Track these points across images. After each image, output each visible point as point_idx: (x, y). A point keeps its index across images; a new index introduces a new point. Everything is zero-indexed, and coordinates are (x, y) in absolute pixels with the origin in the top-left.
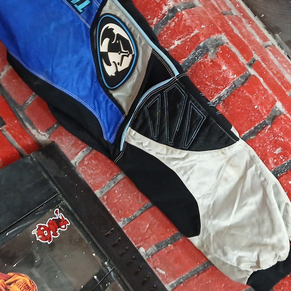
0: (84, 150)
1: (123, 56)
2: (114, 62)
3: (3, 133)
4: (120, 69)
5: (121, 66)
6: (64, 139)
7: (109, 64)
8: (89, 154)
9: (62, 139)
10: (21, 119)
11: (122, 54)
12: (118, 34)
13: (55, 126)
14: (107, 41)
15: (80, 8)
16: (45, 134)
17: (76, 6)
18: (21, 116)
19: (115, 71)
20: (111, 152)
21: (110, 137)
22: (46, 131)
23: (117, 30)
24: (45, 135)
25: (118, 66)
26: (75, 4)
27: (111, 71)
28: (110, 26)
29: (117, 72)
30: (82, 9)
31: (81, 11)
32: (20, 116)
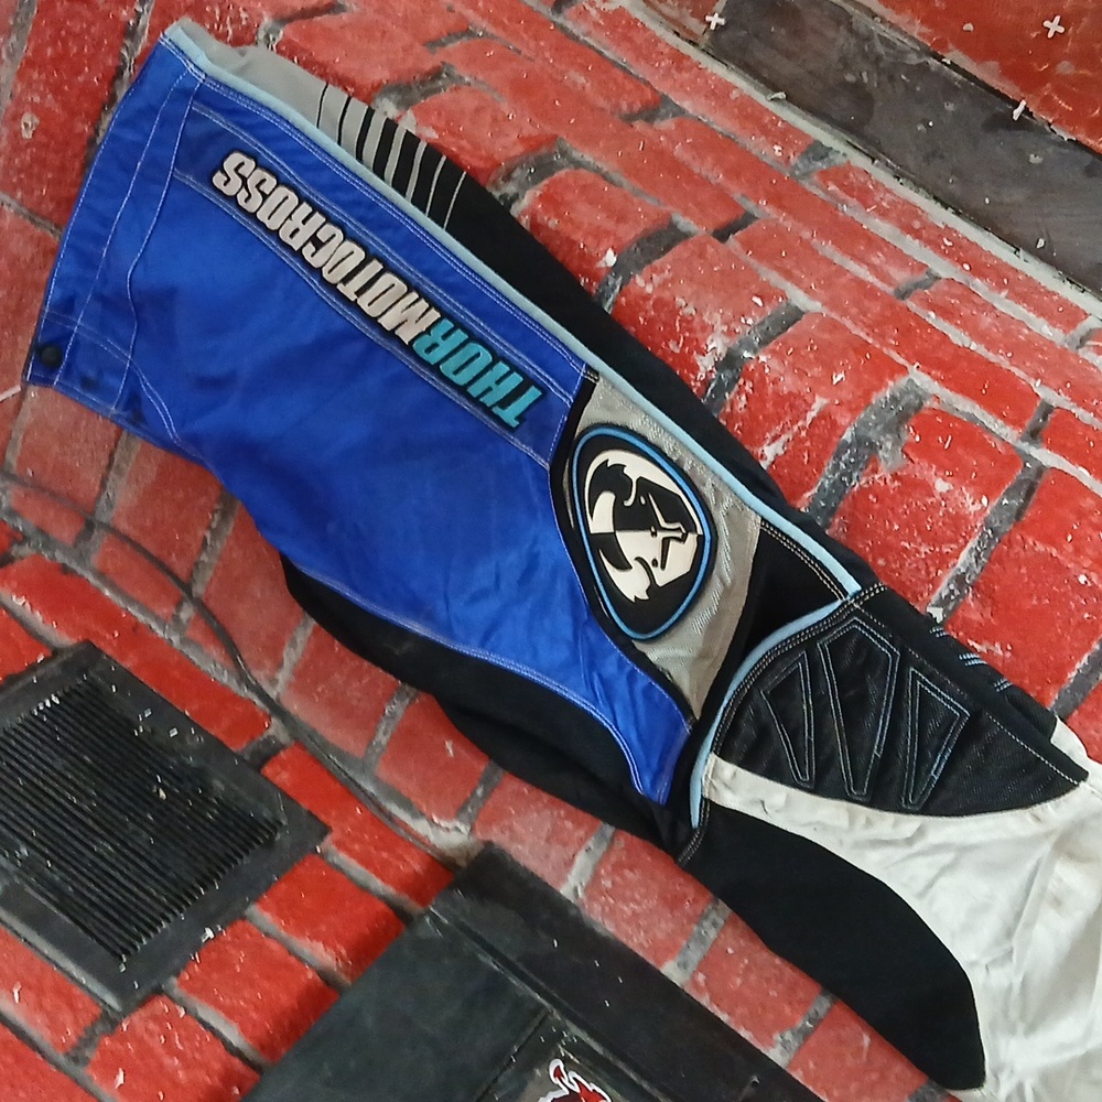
0: (590, 843)
1: (666, 543)
2: (639, 559)
3: (330, 860)
4: (662, 578)
5: (663, 567)
6: (517, 827)
7: (623, 565)
8: (607, 854)
9: (511, 828)
10: (371, 798)
11: (661, 535)
12: (641, 480)
13: (479, 792)
14: (606, 501)
15: (510, 414)
16: (458, 824)
17: (497, 410)
18: (370, 788)
19: (646, 583)
20: (664, 832)
21: (654, 783)
22: (457, 816)
23: (636, 468)
24: (457, 829)
25: (656, 571)
26: (494, 405)
27: (632, 585)
28: (614, 457)
29: (653, 589)
30: (518, 418)
31: (514, 423)
32: (364, 791)
